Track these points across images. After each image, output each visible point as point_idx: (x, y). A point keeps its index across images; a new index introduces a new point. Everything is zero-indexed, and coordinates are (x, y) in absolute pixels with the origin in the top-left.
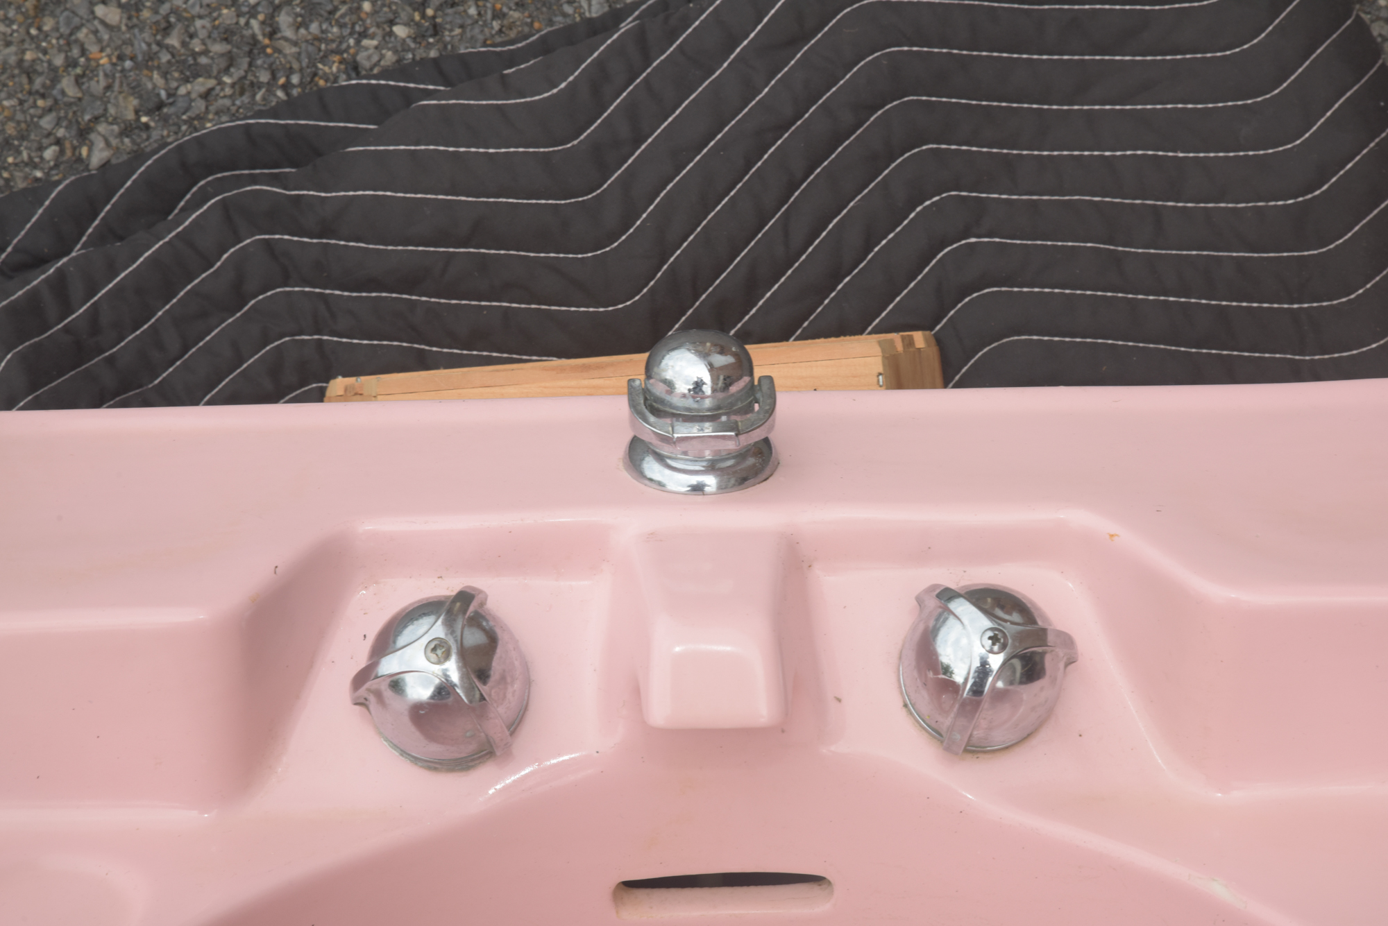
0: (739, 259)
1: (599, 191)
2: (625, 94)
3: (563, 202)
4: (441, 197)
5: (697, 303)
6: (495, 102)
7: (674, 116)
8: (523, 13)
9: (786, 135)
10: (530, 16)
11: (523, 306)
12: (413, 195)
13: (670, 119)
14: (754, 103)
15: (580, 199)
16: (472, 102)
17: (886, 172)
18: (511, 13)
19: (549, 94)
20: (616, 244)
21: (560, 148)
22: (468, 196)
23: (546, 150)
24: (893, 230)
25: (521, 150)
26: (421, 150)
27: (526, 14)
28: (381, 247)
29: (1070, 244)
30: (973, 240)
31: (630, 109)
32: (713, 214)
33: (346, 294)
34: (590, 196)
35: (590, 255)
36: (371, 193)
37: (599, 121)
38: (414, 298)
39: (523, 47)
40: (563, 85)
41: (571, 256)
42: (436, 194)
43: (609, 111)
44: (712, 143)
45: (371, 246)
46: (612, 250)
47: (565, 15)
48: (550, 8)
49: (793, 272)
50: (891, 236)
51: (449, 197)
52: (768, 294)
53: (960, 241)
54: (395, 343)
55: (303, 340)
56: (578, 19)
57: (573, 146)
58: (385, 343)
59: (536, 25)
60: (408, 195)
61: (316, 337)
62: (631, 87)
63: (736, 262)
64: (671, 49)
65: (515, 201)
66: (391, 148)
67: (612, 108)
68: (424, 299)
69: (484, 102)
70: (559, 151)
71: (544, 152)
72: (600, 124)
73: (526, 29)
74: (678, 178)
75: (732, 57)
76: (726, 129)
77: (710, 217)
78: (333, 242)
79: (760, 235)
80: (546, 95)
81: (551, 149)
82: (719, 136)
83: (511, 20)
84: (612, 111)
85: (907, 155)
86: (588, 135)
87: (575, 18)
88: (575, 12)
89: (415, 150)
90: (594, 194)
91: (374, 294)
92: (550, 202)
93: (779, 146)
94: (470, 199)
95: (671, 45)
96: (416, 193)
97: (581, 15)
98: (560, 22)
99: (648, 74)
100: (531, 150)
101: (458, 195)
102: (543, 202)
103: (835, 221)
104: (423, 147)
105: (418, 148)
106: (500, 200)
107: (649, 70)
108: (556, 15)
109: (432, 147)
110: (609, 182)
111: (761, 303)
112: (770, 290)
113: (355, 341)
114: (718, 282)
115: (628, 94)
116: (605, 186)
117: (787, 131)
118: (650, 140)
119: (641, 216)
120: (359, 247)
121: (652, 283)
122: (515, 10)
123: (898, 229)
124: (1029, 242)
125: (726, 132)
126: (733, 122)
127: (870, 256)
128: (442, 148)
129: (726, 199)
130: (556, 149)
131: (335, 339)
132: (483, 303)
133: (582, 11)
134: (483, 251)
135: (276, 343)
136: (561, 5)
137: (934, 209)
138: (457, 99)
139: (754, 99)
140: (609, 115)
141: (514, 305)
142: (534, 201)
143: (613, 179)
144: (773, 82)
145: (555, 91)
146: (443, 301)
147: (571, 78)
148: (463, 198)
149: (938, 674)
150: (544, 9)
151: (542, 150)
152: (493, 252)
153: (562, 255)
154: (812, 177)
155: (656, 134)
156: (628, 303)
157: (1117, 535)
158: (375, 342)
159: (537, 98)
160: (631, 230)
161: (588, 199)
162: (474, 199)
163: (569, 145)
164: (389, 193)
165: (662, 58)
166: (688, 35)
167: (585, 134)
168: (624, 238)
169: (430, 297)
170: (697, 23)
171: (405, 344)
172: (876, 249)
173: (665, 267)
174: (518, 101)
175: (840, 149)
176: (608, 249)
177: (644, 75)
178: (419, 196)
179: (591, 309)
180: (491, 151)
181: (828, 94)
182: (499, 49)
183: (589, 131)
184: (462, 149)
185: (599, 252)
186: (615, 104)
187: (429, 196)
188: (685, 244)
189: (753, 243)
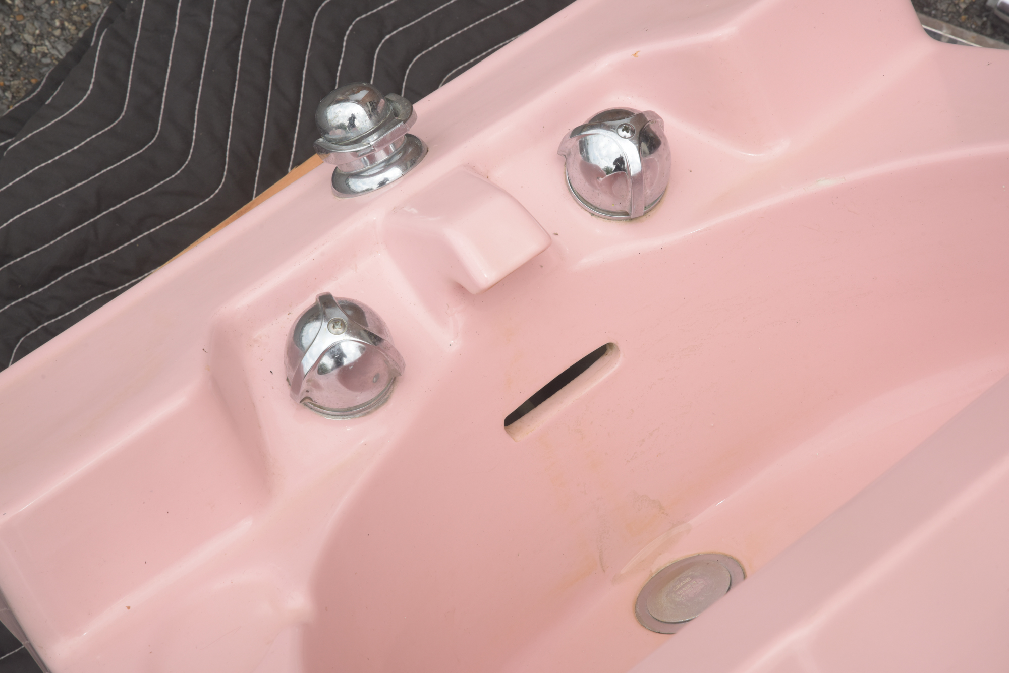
0: (265, 124)
1: (158, 133)
2: (131, 71)
3: (141, 151)
4: (64, 192)
5: (259, 164)
6: (56, 120)
7: (169, 67)
8: (19, 79)
9: (242, 40)
10: (25, 79)
11: (158, 227)
12: (46, 202)
13: (169, 70)
14: (210, 34)
15: (150, 144)
16: (42, 128)
17: (312, 29)
18: (12, 83)
19: (87, 95)
20: (190, 157)
21: (116, 122)
22: (81, 182)
23: (109, 127)
24: (340, 58)
25: (94, 136)
26: (30, 174)
27: (22, 78)
28: (46, 246)
29: (442, 7)
30: (388, 37)
31: (140, 76)
32: (233, 107)
33: (40, 290)
34: (155, 139)
35: (179, 172)
36: (18, 216)
37: (128, 95)
38: (86, 265)
39: (41, 90)
40: (91, 87)
41: (168, 179)
42: (60, 192)
43: (129, 86)
44: (204, 69)
45: (39, 249)
46: (189, 162)
47: (47, 65)
48: (34, 67)
49: (301, 114)
50: (341, 62)
51: (70, 189)
52: (296, 135)
53: (381, 41)
54: (93, 299)
55: (33, 334)
56: (57, 63)
57: (123, 117)
58: (87, 303)
59: (33, 81)
60: (43, 203)
61: (39, 327)
62: (132, 66)
63: (265, 127)
64: (139, 32)
65: (112, 167)
66: (10, 184)
67: (130, 83)
68: (93, 261)
69: (50, 124)
70: (117, 124)
71: (109, 130)
72: (130, 96)
73: (29, 87)
74: (198, 99)
75: (178, 17)
76: (206, 56)
77: (233, 110)
78: (12, 262)
79: (268, 104)
80: (85, 98)
81: (112, 126)
82: (205, 63)
83: (15, 87)
84: (131, 85)
85: (317, 14)
86: (128, 106)
87: (54, 63)
88: (52, 60)
89: (27, 176)
90: (156, 136)
91: (59, 279)
92: (133, 155)
93: (243, 49)
94: (83, 182)
95: (137, 31)
96: (47, 199)
97: (57, 59)
98: (47, 71)
99: (136, 53)
100: (100, 133)
101: (74, 185)
102: (129, 158)
103: (304, 72)
104: (31, 171)
105: (28, 173)
106: (103, 172)
107: (135, 51)
108: (41, 68)
109: (37, 168)
110: (160, 124)
111: (295, 143)
112: (295, 132)
113: (67, 314)
114: (262, 144)
115: (133, 70)
116: (159, 128)
117: (241, 38)
118: (165, 89)
119: (192, 133)
120: (31, 255)
121: (226, 167)
122: (13, 80)
123: (342, 56)
124: (419, 19)
125: (207, 58)
126: (207, 51)
127: (337, 80)
128: (43, 165)
129: (235, 95)
130: (114, 124)
131: (53, 320)
132: (132, 241)
133: (56, 57)
134: (112, 209)
135: (18, 346)
136: (40, 61)
137: (354, 33)
138: (31, 132)
139: (208, 32)
140: (131, 88)
141: (152, 230)
142: (124, 161)
143: (160, 122)
144: (212, 17)
145: (89, 92)
146: (106, 255)
147: (93, 80)
148: (79, 185)
149: (604, 176)
150: (31, 70)
151: (106, 129)
152: (118, 206)
153: (162, 183)
154: (274, 55)
155: (166, 83)
156: (220, 186)
157: (638, 52)
158: (80, 306)
159: (81, 102)
160: (193, 144)
161: (155, 141)
162: (86, 181)
163: (121, 118)
164: (29, 210)
165: (137, 39)
166: (143, 20)
167: (125, 106)
168: (191, 151)
169: (97, 258)
170: (143, 10)
171: (100, 296)
172: (338, 74)
173: (227, 153)
174: (70, 111)
175: (278, 31)
176: (187, 163)
177: (134, 55)
178: (50, 199)
179: (201, 204)
180: (76, 148)
181: (249, 5)
182: (27, 99)
183: (126, 103)
184: (57, 158)
185: (183, 167)
186: (130, 80)
187: (56, 196)
188: (230, 133)
189: (267, 111)
